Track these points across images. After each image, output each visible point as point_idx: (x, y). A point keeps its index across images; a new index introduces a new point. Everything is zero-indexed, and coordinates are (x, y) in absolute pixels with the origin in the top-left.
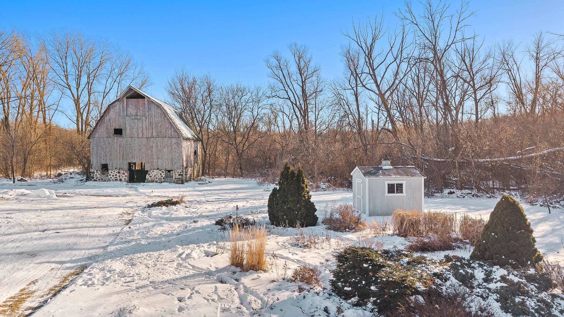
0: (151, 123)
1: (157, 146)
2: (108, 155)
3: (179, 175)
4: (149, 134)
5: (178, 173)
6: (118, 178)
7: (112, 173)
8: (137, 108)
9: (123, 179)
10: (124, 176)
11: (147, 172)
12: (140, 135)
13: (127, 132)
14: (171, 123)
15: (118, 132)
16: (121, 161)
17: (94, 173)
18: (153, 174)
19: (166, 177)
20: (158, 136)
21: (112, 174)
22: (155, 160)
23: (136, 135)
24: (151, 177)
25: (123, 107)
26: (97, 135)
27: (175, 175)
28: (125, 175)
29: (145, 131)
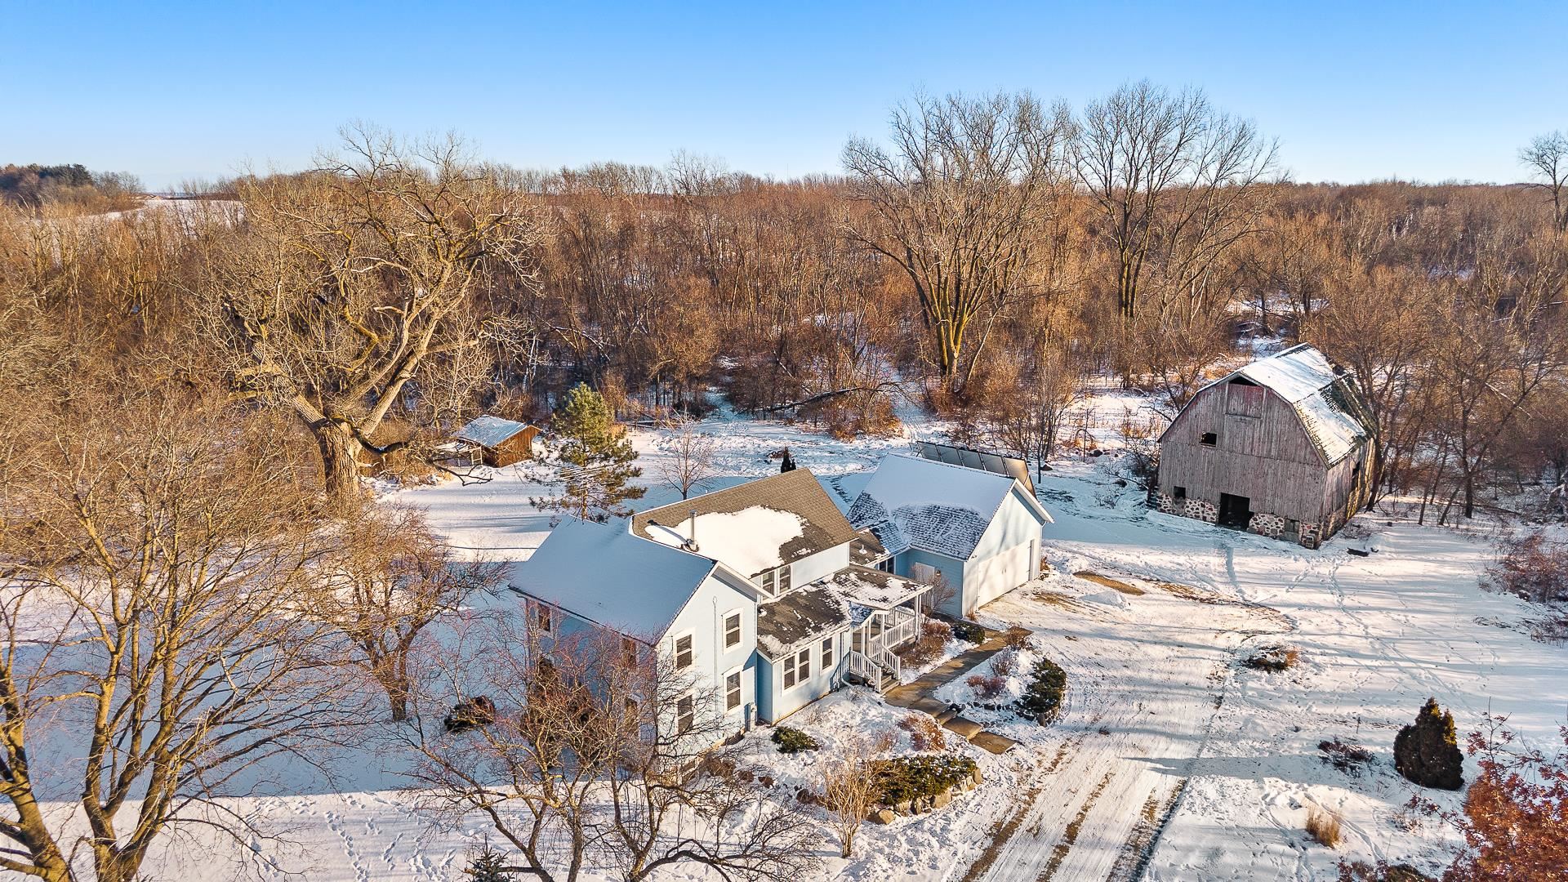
0: (1269, 433)
1: (1275, 474)
2: (1187, 473)
3: (1311, 532)
4: (1263, 451)
5: (1310, 527)
6: (1201, 514)
7: (1191, 504)
8: (1247, 401)
9: (1208, 518)
10: (1210, 512)
11: (1252, 514)
12: (1248, 450)
13: (1226, 440)
14: (1306, 438)
15: (1210, 439)
16: (1209, 488)
17: (1162, 498)
18: (1262, 520)
19: (1286, 529)
20: (1279, 457)
21: (1191, 506)
22: (1268, 498)
23: (1240, 448)
24: (1257, 524)
25: (1222, 398)
26: (1172, 439)
27: (1304, 531)
28: (1213, 513)
29: (1256, 444)
